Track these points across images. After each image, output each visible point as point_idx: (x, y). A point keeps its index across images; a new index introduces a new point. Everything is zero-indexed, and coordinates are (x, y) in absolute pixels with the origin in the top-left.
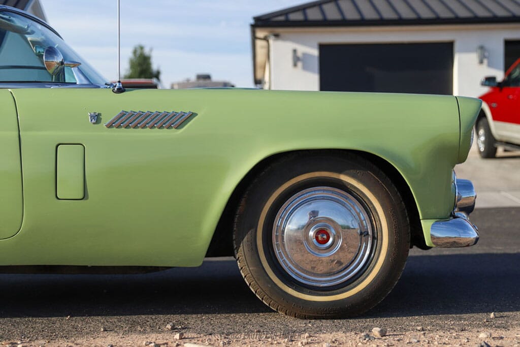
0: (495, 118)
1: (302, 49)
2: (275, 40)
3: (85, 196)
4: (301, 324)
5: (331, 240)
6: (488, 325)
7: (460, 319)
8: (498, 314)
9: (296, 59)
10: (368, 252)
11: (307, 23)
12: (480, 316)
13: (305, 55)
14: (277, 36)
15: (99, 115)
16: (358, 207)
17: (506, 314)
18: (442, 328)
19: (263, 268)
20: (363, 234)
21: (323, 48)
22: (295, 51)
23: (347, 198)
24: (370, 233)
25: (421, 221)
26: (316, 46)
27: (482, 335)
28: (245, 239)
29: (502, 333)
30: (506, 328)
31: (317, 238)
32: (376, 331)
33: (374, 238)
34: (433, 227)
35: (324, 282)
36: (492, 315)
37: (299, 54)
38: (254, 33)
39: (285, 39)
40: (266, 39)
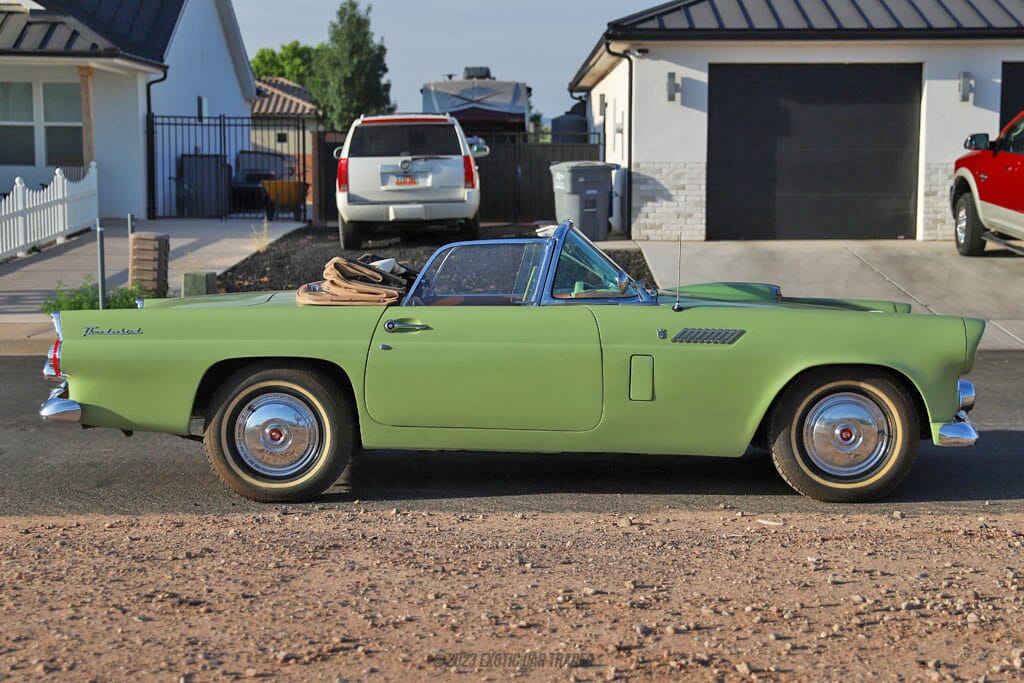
0: (982, 198)
1: (682, 72)
2: (640, 57)
3: (653, 398)
4: (829, 506)
5: (853, 437)
6: (984, 511)
7: (960, 506)
8: (992, 502)
9: (675, 89)
10: (883, 448)
11: (694, 34)
12: (977, 503)
13: (685, 80)
14: (643, 52)
15: (665, 331)
16: (876, 409)
17: (998, 501)
18: (947, 513)
19: (796, 460)
20: (880, 432)
21: (715, 69)
22: (672, 76)
23: (867, 402)
24: (886, 432)
25: (931, 424)
27: (981, 519)
28: (782, 434)
29: (997, 517)
30: (999, 514)
31: (841, 435)
32: (897, 514)
33: (889, 436)
34: (941, 429)
35: (845, 472)
36: (987, 503)
37: (678, 80)
38: (608, 45)
39: (656, 57)
40: (625, 55)
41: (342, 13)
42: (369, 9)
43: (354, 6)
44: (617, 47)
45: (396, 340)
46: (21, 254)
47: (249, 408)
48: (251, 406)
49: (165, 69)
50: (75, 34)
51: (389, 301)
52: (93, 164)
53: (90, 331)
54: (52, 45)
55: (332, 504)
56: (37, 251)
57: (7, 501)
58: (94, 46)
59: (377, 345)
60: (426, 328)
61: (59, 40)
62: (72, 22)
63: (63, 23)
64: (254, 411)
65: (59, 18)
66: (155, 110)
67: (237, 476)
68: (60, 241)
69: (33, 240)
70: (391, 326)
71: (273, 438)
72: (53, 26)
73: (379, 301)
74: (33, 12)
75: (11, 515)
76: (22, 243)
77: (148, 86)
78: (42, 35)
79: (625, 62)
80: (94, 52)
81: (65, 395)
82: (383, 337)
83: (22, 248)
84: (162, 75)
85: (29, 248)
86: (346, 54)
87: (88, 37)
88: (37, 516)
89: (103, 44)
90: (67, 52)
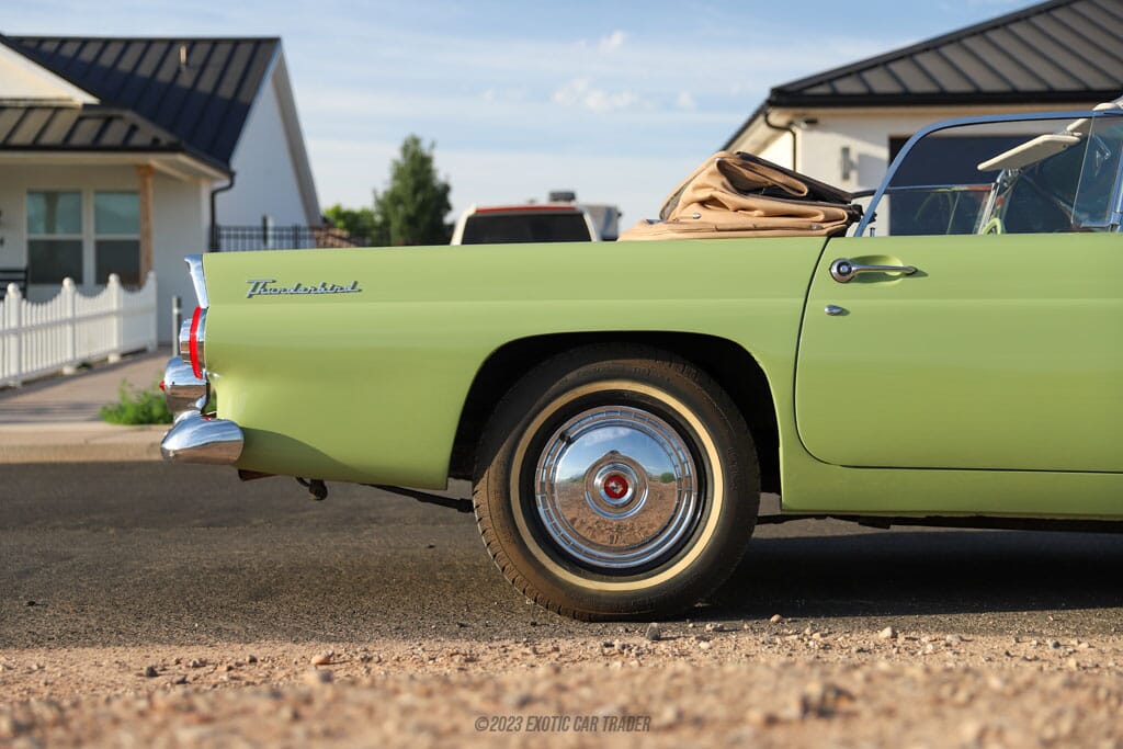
1: (858, 147)
2: (806, 130)
9: (850, 166)
11: (871, 100)
13: (862, 157)
14: (812, 122)
21: (895, 143)
22: (846, 151)
26: (886, 142)
37: (853, 157)
38: (767, 116)
39: (826, 129)
40: (786, 128)
41: (405, 149)
42: (433, 145)
43: (416, 141)
44: (778, 118)
45: (855, 296)
46: (68, 370)
47: (562, 437)
48: (566, 431)
49: (231, 175)
50: (133, 129)
51: (829, 227)
52: (152, 275)
53: (260, 288)
54: (108, 139)
55: (739, 623)
56: (86, 367)
57: (93, 622)
58: (156, 140)
59: (819, 304)
60: (912, 273)
61: (115, 134)
62: (130, 116)
63: (120, 118)
64: (570, 442)
65: (115, 112)
66: (220, 221)
67: (541, 569)
68: (113, 359)
69: (83, 354)
70: (844, 269)
71: (609, 492)
72: (108, 120)
73: (810, 228)
74: (86, 106)
75: (104, 645)
76: (69, 356)
77: (213, 195)
78: (96, 130)
79: (787, 136)
80: (155, 147)
81: (208, 412)
82: (829, 291)
83: (70, 363)
84: (226, 183)
85: (77, 363)
86: (409, 191)
87: (147, 132)
88: (158, 646)
89: (165, 138)
90: (124, 147)
